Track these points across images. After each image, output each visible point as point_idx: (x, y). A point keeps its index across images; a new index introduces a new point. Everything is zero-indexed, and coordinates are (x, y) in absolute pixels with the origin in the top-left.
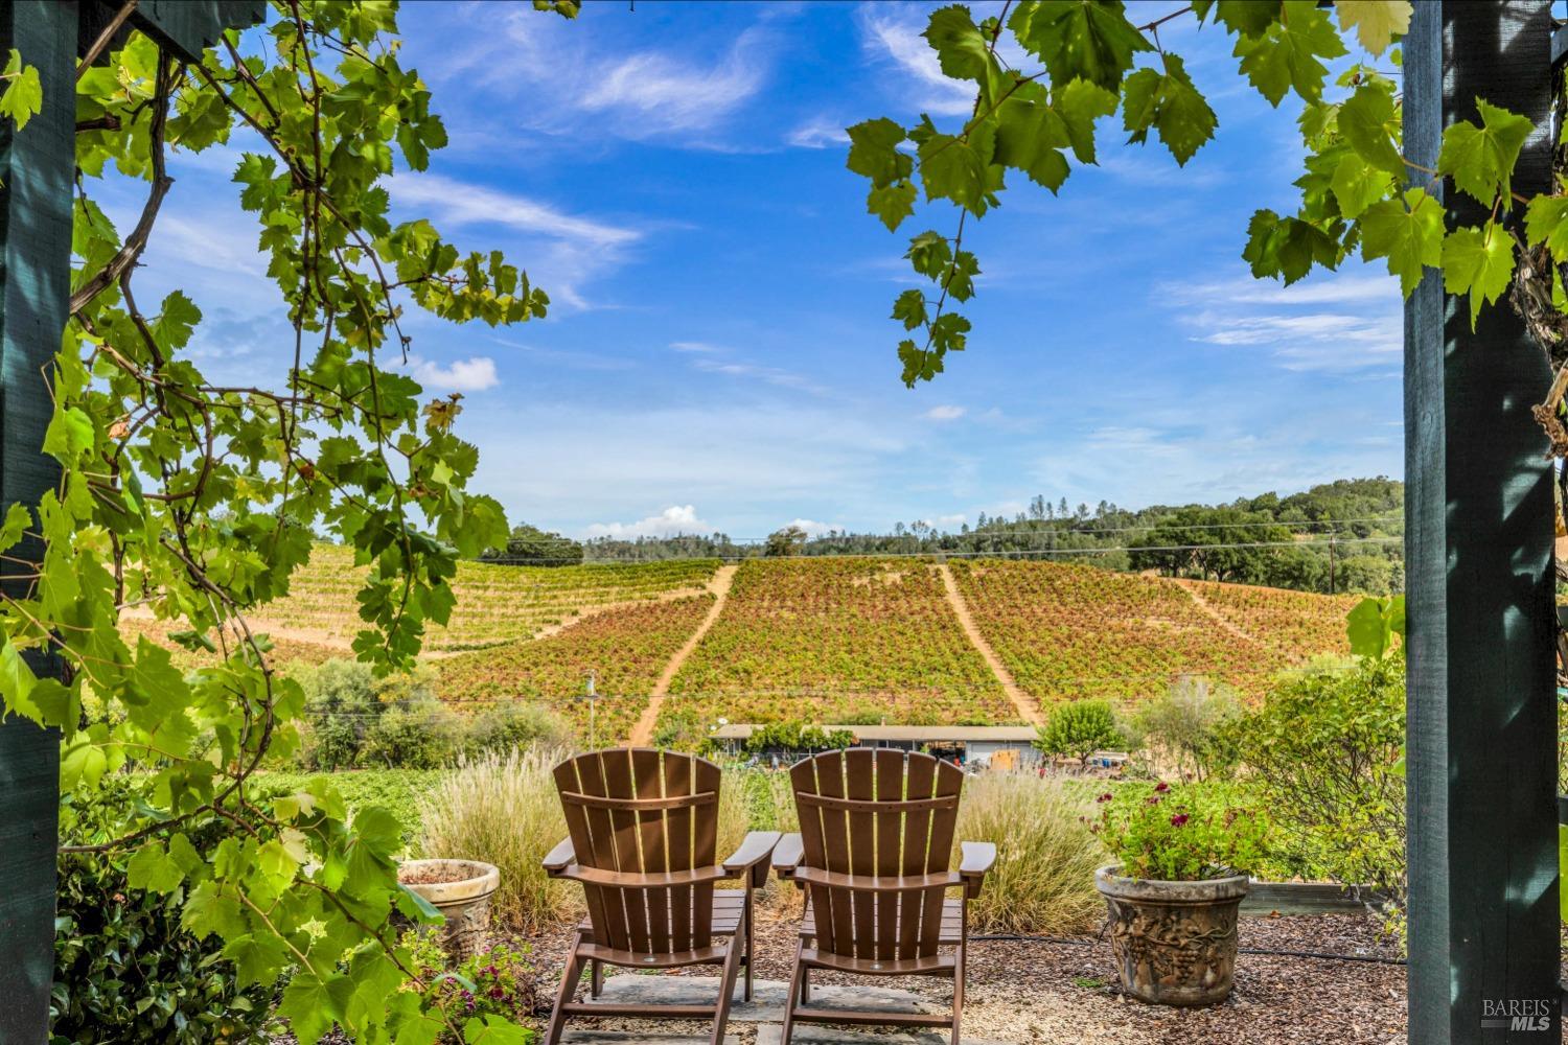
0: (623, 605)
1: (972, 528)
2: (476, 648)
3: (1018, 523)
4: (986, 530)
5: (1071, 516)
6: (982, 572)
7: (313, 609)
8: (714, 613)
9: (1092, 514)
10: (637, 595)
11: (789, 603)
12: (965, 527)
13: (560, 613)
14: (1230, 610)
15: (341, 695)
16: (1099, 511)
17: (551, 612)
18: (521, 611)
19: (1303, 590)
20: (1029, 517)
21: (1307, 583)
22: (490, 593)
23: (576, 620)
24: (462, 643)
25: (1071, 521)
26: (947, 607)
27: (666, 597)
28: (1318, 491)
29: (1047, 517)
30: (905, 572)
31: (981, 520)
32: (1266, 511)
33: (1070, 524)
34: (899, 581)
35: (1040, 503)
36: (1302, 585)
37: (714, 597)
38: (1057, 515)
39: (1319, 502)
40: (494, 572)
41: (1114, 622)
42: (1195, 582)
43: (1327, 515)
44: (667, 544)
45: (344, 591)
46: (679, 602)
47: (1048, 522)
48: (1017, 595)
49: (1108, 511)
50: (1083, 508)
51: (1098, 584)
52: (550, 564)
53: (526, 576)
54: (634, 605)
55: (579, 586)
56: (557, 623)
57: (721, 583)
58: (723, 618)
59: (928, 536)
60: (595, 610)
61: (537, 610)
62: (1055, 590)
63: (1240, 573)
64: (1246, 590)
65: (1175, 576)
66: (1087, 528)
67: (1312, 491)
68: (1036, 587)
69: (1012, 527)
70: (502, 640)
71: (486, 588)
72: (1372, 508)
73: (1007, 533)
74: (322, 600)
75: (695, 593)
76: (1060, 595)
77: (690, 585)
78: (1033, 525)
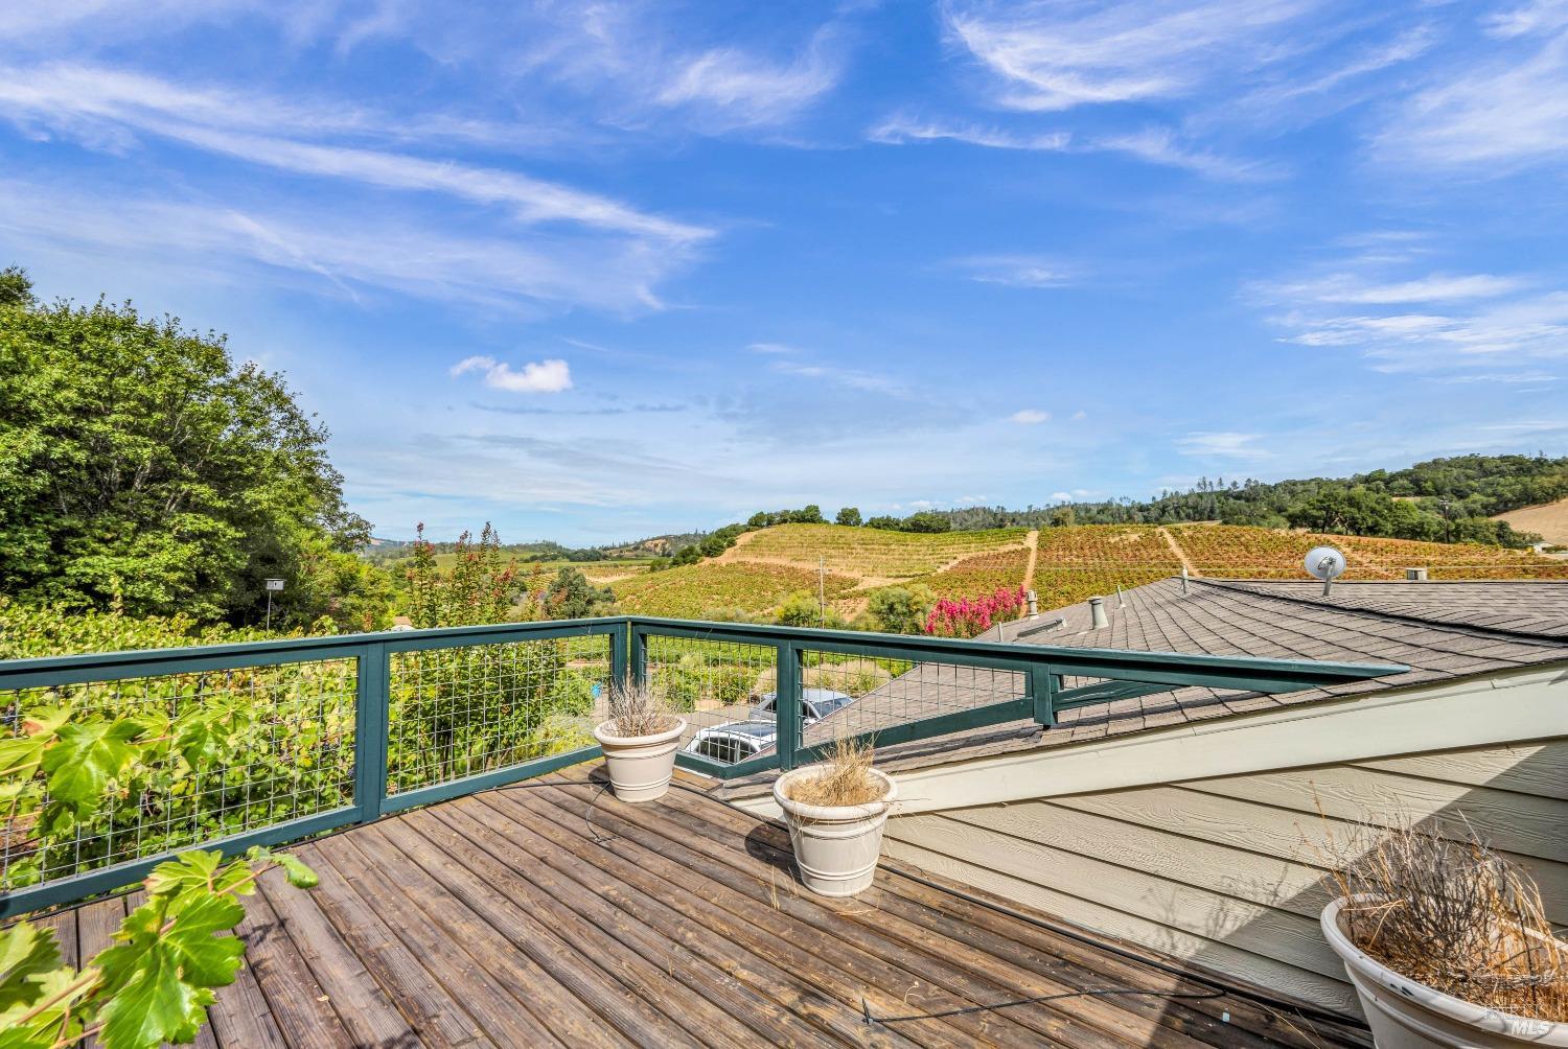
0: (980, 554)
1: (1159, 499)
2: (910, 576)
3: (1190, 495)
4: (1169, 500)
5: (1225, 488)
6: (1191, 533)
7: (831, 557)
8: (1033, 558)
9: (1241, 487)
10: (985, 548)
11: (1075, 553)
12: (1154, 498)
13: (947, 558)
14: (1370, 555)
15: (896, 606)
16: (1246, 485)
17: (942, 558)
18: (927, 557)
19: (1424, 541)
20: (1197, 490)
21: (1427, 535)
22: (909, 548)
23: (956, 562)
24: (902, 573)
25: (1226, 492)
26: (1173, 555)
27: (1003, 549)
28: (1420, 467)
29: (1209, 490)
30: (1140, 534)
31: (1165, 494)
32: (1378, 482)
33: (1226, 494)
34: (1139, 540)
35: (1204, 482)
36: (1423, 537)
37: (1029, 549)
38: (1217, 489)
39: (1422, 475)
40: (909, 536)
41: (1287, 563)
42: (1341, 537)
43: (1429, 483)
44: (968, 512)
45: (843, 548)
46: (1010, 552)
47: (1210, 494)
48: (1217, 547)
49: (1253, 484)
50: (1234, 484)
51: (1271, 540)
52: (934, 531)
53: (927, 538)
54: (986, 554)
55: (954, 544)
56: (947, 563)
57: (1032, 540)
58: (1040, 562)
59: (1129, 505)
60: (966, 557)
61: (935, 556)
62: (1242, 544)
63: (1373, 530)
64: (1381, 541)
65: (1323, 532)
66: (1238, 497)
67: (1415, 467)
68: (1229, 542)
69: (1186, 497)
70: (921, 572)
71: (907, 545)
72: (1468, 477)
73: (1183, 501)
74: (833, 552)
75: (1020, 547)
76: (1247, 547)
77: (1014, 543)
78: (1200, 496)
